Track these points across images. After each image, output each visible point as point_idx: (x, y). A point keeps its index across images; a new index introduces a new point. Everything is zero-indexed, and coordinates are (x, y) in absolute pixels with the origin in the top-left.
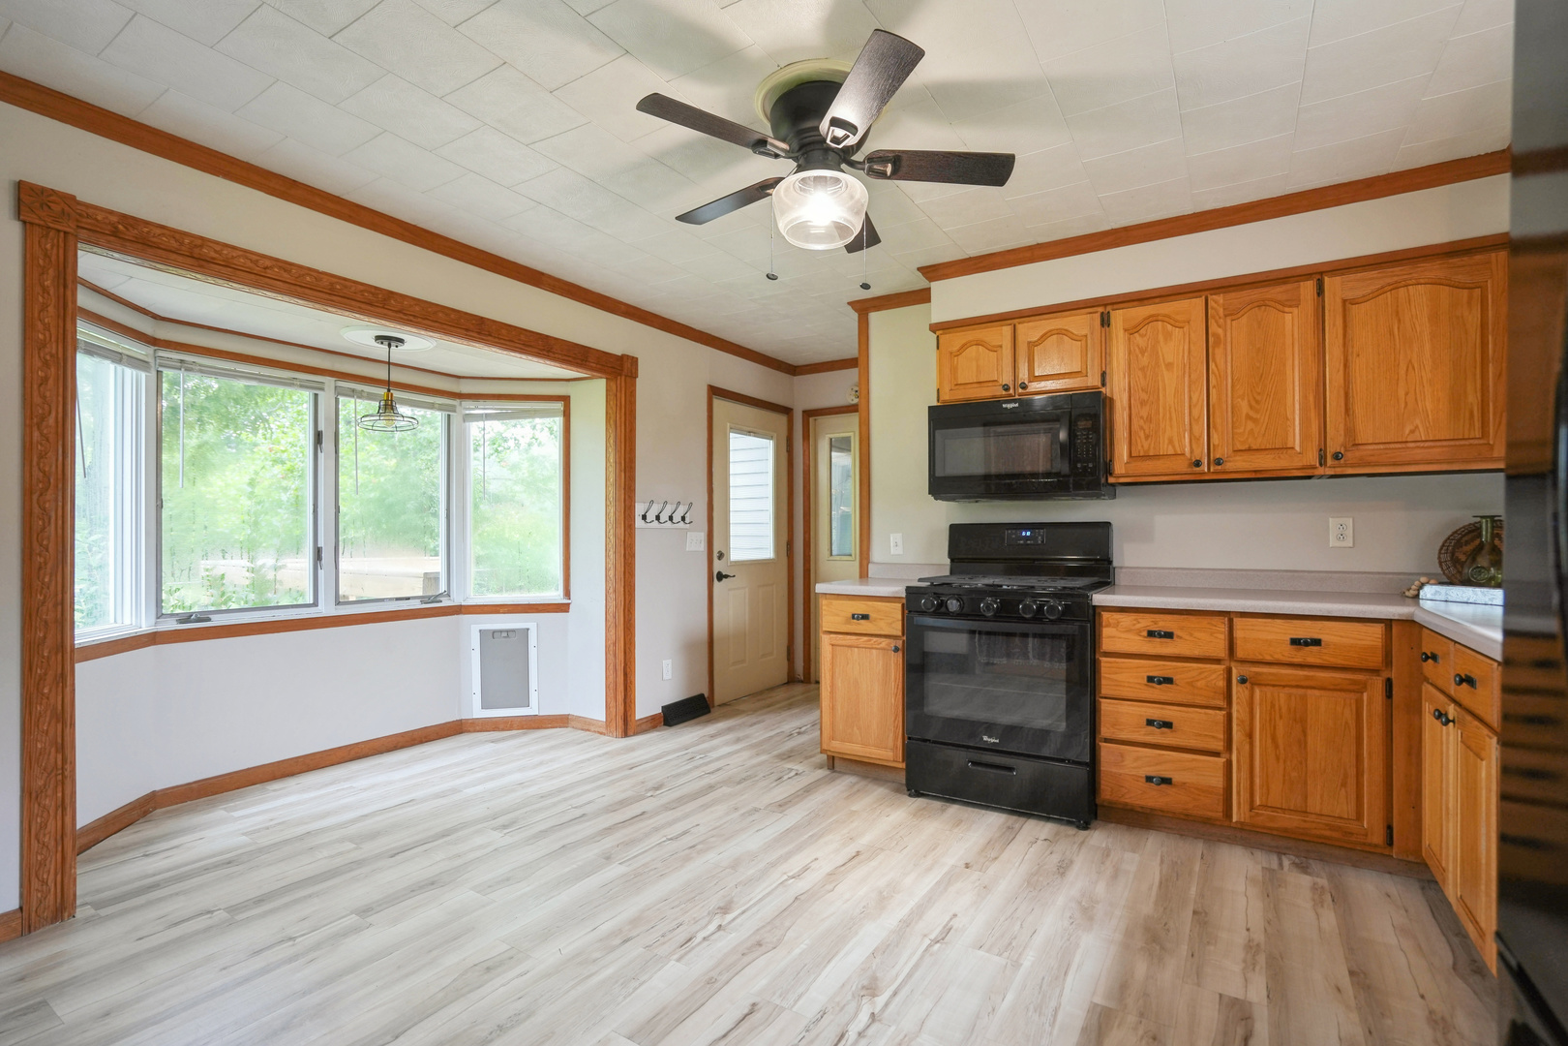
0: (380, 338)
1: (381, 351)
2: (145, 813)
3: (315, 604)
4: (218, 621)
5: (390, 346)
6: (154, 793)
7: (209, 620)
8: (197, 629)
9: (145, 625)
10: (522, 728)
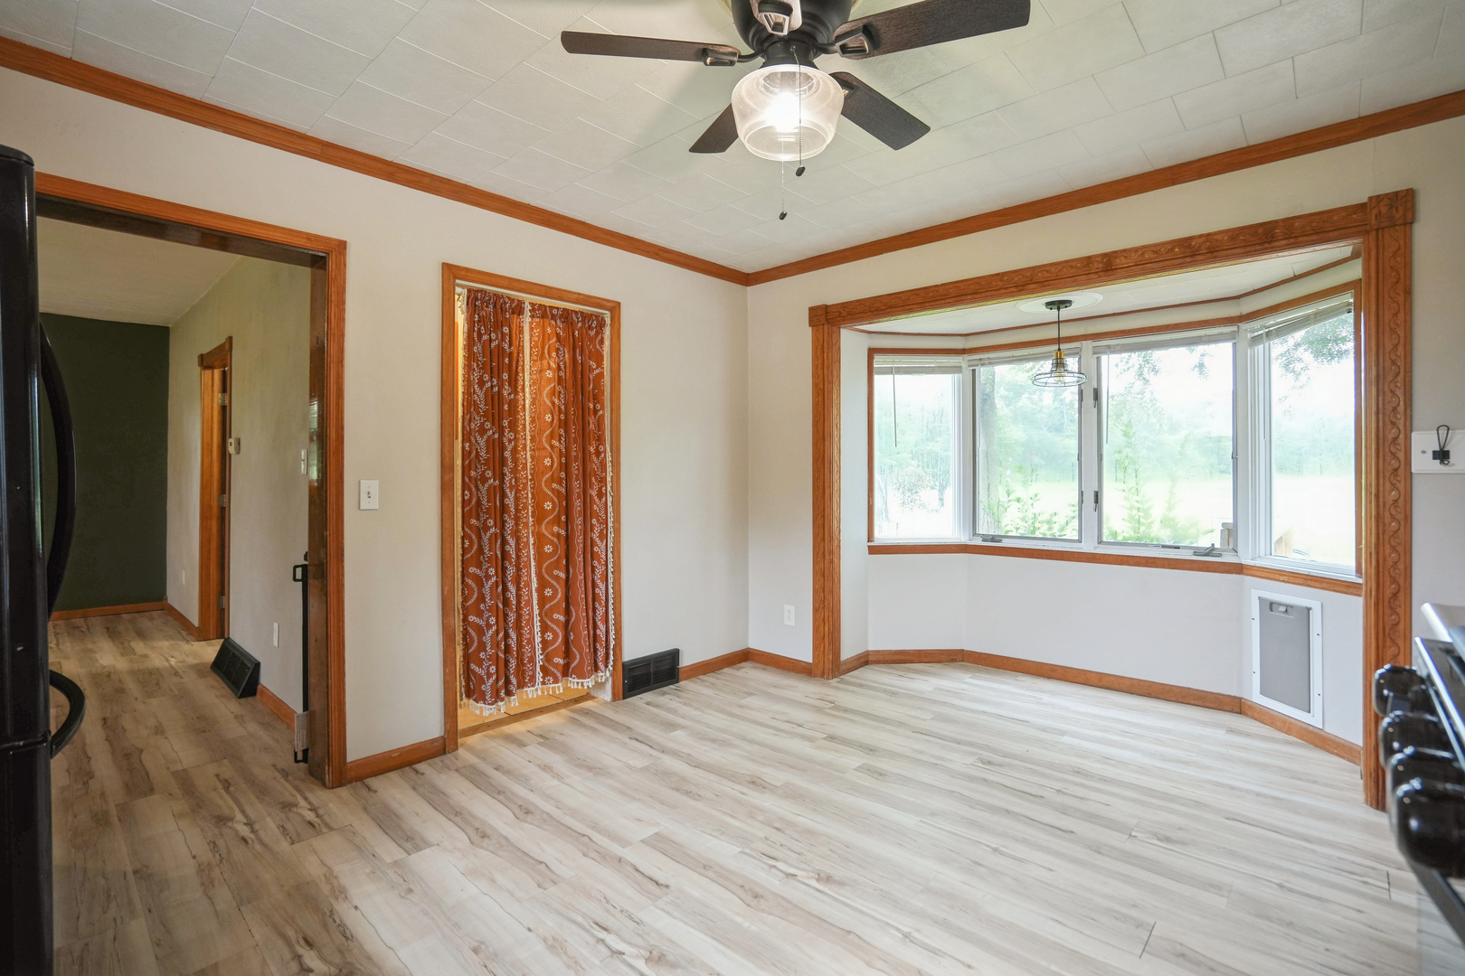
0: (1050, 304)
1: (1052, 315)
2: (953, 660)
3: (1080, 541)
4: (1006, 543)
5: (1059, 309)
6: (963, 650)
7: (1000, 541)
8: (993, 548)
9: (962, 538)
10: (1302, 738)
